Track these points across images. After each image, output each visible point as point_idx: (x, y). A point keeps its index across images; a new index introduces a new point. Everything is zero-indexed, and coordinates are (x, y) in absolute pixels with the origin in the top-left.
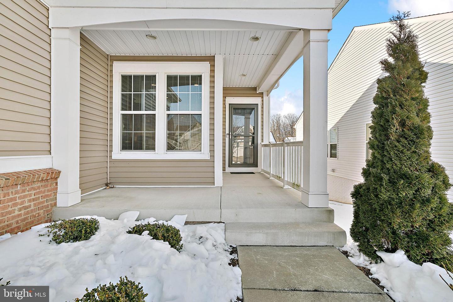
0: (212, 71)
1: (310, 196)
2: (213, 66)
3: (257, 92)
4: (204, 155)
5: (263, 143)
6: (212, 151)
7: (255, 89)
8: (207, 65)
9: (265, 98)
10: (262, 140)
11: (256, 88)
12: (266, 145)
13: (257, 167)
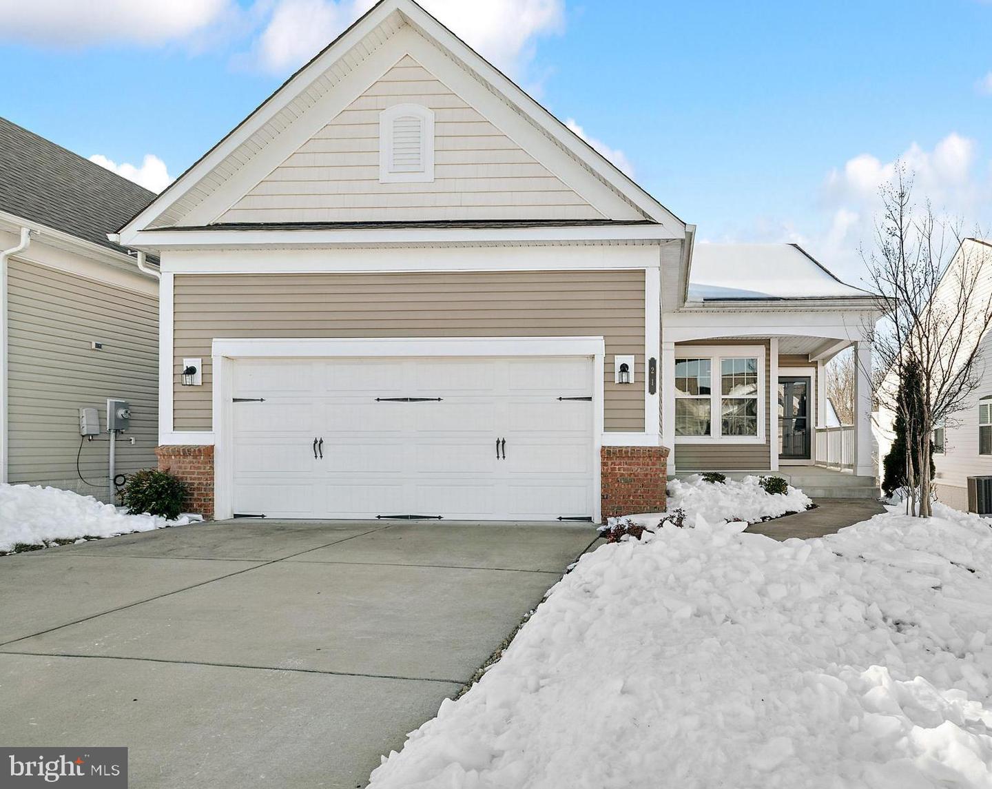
0: (768, 355)
1: (858, 467)
2: (768, 350)
3: (810, 361)
4: (759, 439)
5: (817, 428)
6: (768, 436)
7: (806, 356)
8: (762, 349)
9: (820, 368)
10: (817, 423)
11: (808, 355)
12: (821, 430)
13: (810, 458)
